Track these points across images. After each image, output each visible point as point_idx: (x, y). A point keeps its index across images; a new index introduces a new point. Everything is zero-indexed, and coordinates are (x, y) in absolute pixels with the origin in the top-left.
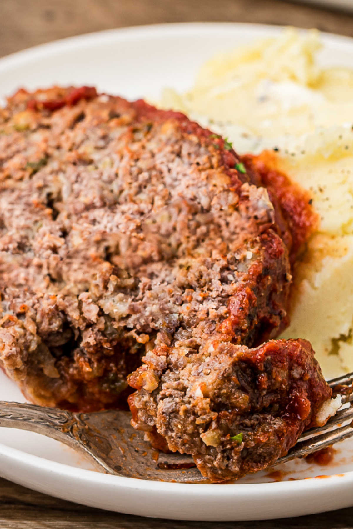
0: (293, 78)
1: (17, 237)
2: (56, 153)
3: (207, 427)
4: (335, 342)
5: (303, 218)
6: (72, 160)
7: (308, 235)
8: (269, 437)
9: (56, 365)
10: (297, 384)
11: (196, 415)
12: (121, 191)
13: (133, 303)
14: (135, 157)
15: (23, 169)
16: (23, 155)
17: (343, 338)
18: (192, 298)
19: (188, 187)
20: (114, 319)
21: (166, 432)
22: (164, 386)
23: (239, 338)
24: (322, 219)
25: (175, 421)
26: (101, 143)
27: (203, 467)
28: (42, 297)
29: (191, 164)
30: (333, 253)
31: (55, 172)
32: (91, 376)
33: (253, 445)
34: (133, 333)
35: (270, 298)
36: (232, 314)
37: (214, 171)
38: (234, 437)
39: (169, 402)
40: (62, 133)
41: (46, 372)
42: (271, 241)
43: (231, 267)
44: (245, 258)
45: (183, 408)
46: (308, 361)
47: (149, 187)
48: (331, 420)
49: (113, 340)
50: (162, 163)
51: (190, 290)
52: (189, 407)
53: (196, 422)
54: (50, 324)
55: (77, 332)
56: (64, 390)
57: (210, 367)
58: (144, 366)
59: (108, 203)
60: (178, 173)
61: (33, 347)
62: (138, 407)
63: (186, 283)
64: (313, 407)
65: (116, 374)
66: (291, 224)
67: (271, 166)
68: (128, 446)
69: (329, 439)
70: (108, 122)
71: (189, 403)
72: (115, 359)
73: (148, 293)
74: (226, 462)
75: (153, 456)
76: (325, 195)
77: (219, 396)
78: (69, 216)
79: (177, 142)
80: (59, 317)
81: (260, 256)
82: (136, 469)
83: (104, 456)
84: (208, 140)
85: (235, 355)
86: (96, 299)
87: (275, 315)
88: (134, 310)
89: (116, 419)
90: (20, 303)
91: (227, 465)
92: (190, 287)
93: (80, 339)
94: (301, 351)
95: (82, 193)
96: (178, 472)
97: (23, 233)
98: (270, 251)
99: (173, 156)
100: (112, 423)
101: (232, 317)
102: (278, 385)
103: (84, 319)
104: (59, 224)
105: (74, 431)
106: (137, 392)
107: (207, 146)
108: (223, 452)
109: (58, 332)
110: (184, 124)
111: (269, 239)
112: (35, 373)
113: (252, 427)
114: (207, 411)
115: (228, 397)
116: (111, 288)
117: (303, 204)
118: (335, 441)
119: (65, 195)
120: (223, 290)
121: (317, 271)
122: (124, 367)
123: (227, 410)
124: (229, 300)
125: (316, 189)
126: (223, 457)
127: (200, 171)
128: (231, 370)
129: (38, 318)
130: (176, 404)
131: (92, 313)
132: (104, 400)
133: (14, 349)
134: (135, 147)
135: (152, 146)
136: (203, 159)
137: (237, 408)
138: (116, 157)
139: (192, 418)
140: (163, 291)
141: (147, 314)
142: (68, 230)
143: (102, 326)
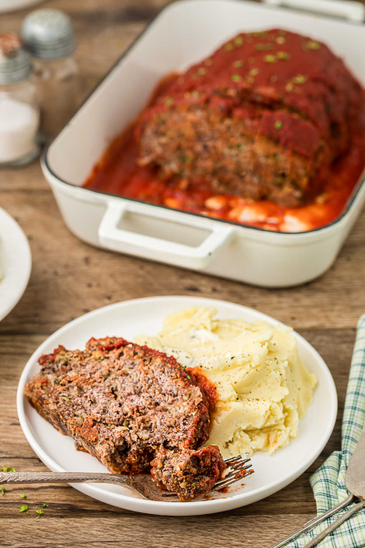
0: (205, 328)
1: (102, 407)
2: (113, 370)
3: (182, 481)
4: (227, 443)
5: (213, 395)
6: (120, 374)
7: (215, 402)
8: (204, 484)
9: (121, 458)
10: (214, 464)
11: (178, 477)
12: (142, 387)
13: (151, 434)
14: (146, 373)
15: (100, 378)
16: (99, 371)
17: (230, 442)
18: (173, 431)
19: (168, 386)
20: (143, 440)
21: (166, 483)
22: (165, 466)
23: (191, 447)
24: (220, 395)
25: (170, 479)
26: (131, 366)
27: (180, 496)
28: (115, 432)
29: (169, 376)
30: (225, 409)
31: (114, 379)
32: (135, 462)
33: (198, 487)
34: (151, 445)
35: (202, 429)
36: (188, 437)
37: (178, 379)
38: (192, 485)
39: (167, 473)
40: (115, 361)
41: (118, 461)
42: (202, 408)
43: (187, 419)
44: (192, 415)
45: (172, 475)
46: (218, 454)
47: (153, 386)
48: (227, 476)
49: (143, 448)
50: (157, 376)
51: (172, 428)
52: (175, 474)
53: (178, 480)
54: (119, 443)
55: (129, 445)
56: (124, 467)
57: (182, 459)
58: (156, 458)
59: (137, 392)
60: (164, 380)
61: (113, 452)
62: (154, 474)
63: (170, 425)
64: (220, 472)
65: (144, 461)
66: (208, 398)
67: (199, 372)
68: (151, 488)
69: (227, 483)
70: (133, 357)
71: (175, 472)
72: (143, 455)
73: (156, 430)
74: (189, 494)
75: (160, 492)
76: (221, 385)
77: (186, 469)
78: (121, 398)
79: (162, 366)
80: (122, 440)
81: (198, 414)
82: (155, 497)
83: (142, 493)
84: (175, 366)
85: (191, 454)
86: (136, 432)
87: (204, 436)
88: (151, 436)
89: (145, 478)
90: (106, 434)
91: (189, 495)
92: (172, 427)
93: (130, 448)
94: (215, 451)
95: (126, 388)
96: (170, 498)
97: (104, 405)
98: (201, 412)
99: (161, 373)
100: (144, 479)
101: (188, 439)
102: (207, 464)
103: (132, 440)
104: (118, 401)
105: (131, 484)
106: (153, 468)
107: (175, 369)
108: (188, 490)
109: (122, 446)
110: (165, 359)
111: (201, 407)
112: (113, 461)
113: (198, 480)
114: (182, 475)
115: (189, 470)
116: (141, 428)
117: (213, 389)
118: (229, 484)
119: (119, 389)
120: (185, 428)
121: (219, 416)
122: (147, 458)
123: (189, 474)
124: (187, 432)
125: (218, 383)
126: (188, 492)
127: (173, 379)
128: (190, 460)
129: (114, 440)
130: (170, 473)
131: (135, 438)
132: (139, 470)
133: (107, 453)
134: (146, 368)
135: (152, 368)
136: (173, 374)
137: (192, 474)
138: (138, 373)
139: (176, 478)
140: (162, 429)
141: (156, 438)
142: (122, 404)
143: (139, 443)
